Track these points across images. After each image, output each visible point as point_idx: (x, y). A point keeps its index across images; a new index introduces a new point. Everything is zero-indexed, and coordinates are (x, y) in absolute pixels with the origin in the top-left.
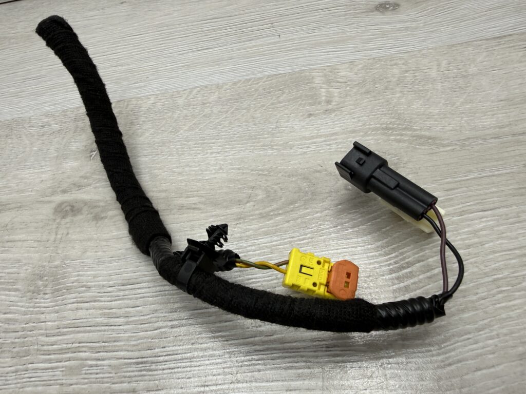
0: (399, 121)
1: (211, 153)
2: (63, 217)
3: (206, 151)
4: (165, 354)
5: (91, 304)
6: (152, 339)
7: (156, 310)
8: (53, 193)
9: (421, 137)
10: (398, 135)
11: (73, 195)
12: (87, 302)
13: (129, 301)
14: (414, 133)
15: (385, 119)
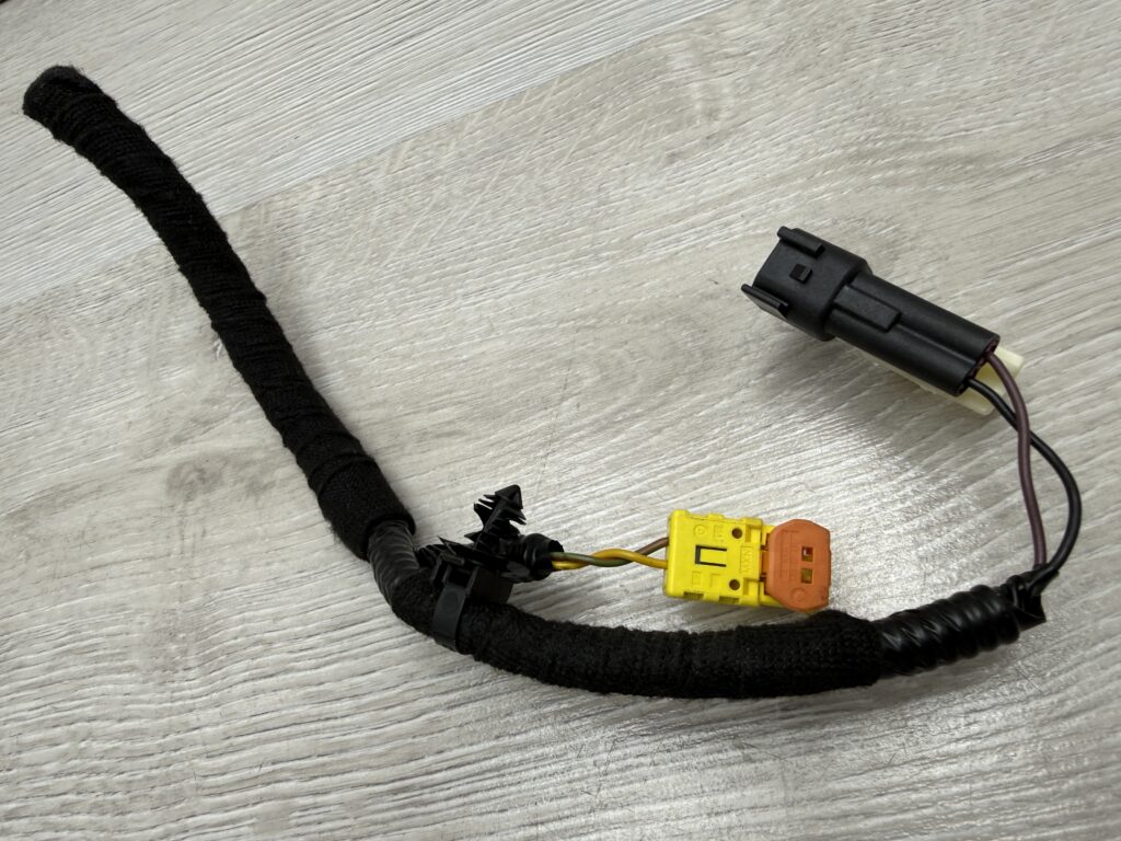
0: (888, 129)
1: (466, 296)
2: (188, 498)
3: (452, 294)
4: (445, 765)
5: (281, 677)
6: (414, 737)
7: (412, 675)
8: (158, 448)
9: (945, 162)
10: (889, 168)
11: (197, 445)
12: (272, 676)
13: (353, 663)
14: (929, 153)
15: (852, 133)
